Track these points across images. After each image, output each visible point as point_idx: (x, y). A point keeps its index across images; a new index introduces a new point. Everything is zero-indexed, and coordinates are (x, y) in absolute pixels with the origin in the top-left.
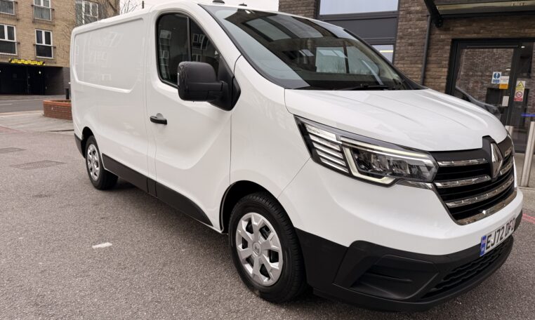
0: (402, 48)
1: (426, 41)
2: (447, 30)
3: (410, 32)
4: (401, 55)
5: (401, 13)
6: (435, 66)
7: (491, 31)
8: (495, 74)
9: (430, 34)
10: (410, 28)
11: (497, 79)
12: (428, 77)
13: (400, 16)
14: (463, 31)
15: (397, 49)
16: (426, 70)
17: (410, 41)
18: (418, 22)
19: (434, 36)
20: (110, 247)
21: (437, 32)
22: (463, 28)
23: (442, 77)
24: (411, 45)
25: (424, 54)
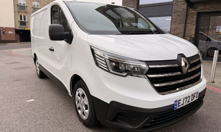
0: (175, 18)
1: (185, 14)
2: (195, 8)
3: (178, 10)
4: (174, 20)
5: (174, 2)
6: (189, 25)
7: (215, 8)
8: (218, 28)
9: (187, 11)
10: (178, 8)
11: (218, 29)
12: (186, 29)
13: (174, 4)
14: (202, 8)
15: (172, 18)
16: (185, 26)
17: (178, 14)
18: (181, 6)
19: (189, 12)
20: (33, 101)
21: (190, 10)
22: (202, 7)
23: (193, 30)
24: (179, 16)
25: (185, 20)
